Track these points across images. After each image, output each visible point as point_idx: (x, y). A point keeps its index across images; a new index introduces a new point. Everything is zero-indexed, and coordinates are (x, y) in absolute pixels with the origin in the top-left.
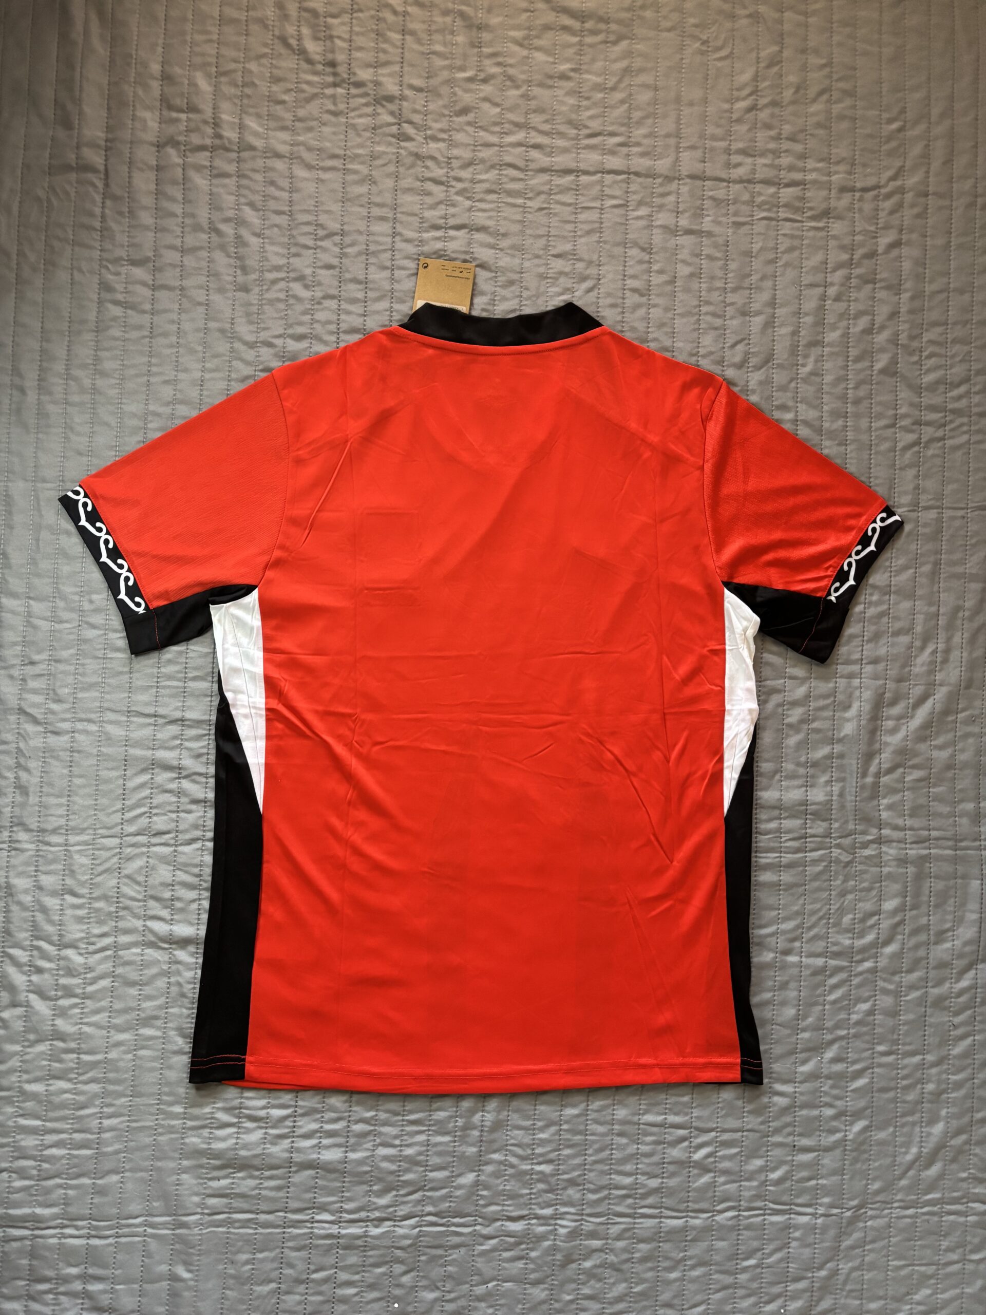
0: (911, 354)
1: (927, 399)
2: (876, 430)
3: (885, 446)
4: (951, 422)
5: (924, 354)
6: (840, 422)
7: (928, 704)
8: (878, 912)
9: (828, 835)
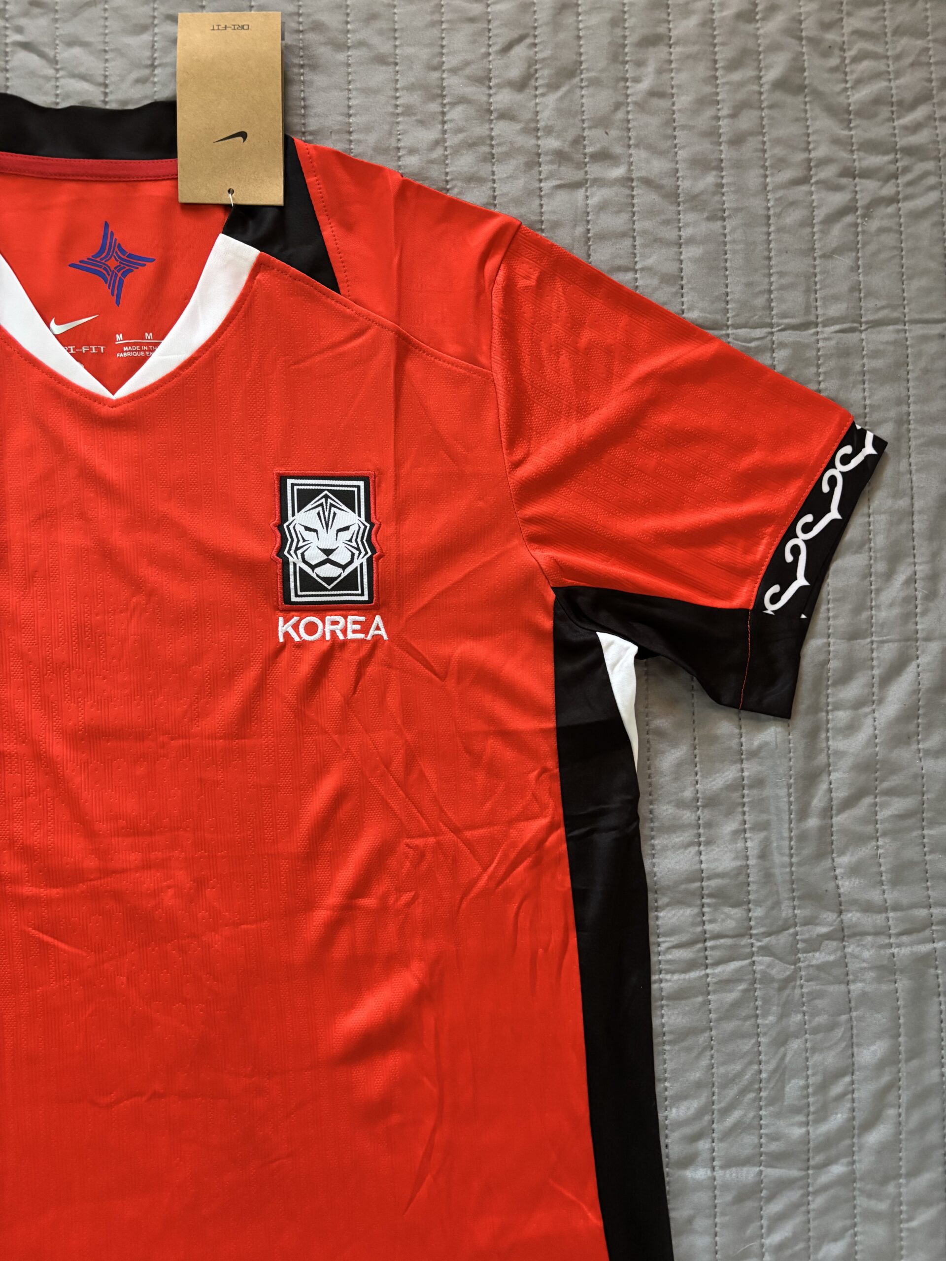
0: (826, 53)
1: (862, 131)
2: (777, 188)
3: (793, 217)
4: (906, 170)
5: (849, 54)
6: (711, 179)
7: (908, 675)
8: (849, 1069)
9: (745, 931)
